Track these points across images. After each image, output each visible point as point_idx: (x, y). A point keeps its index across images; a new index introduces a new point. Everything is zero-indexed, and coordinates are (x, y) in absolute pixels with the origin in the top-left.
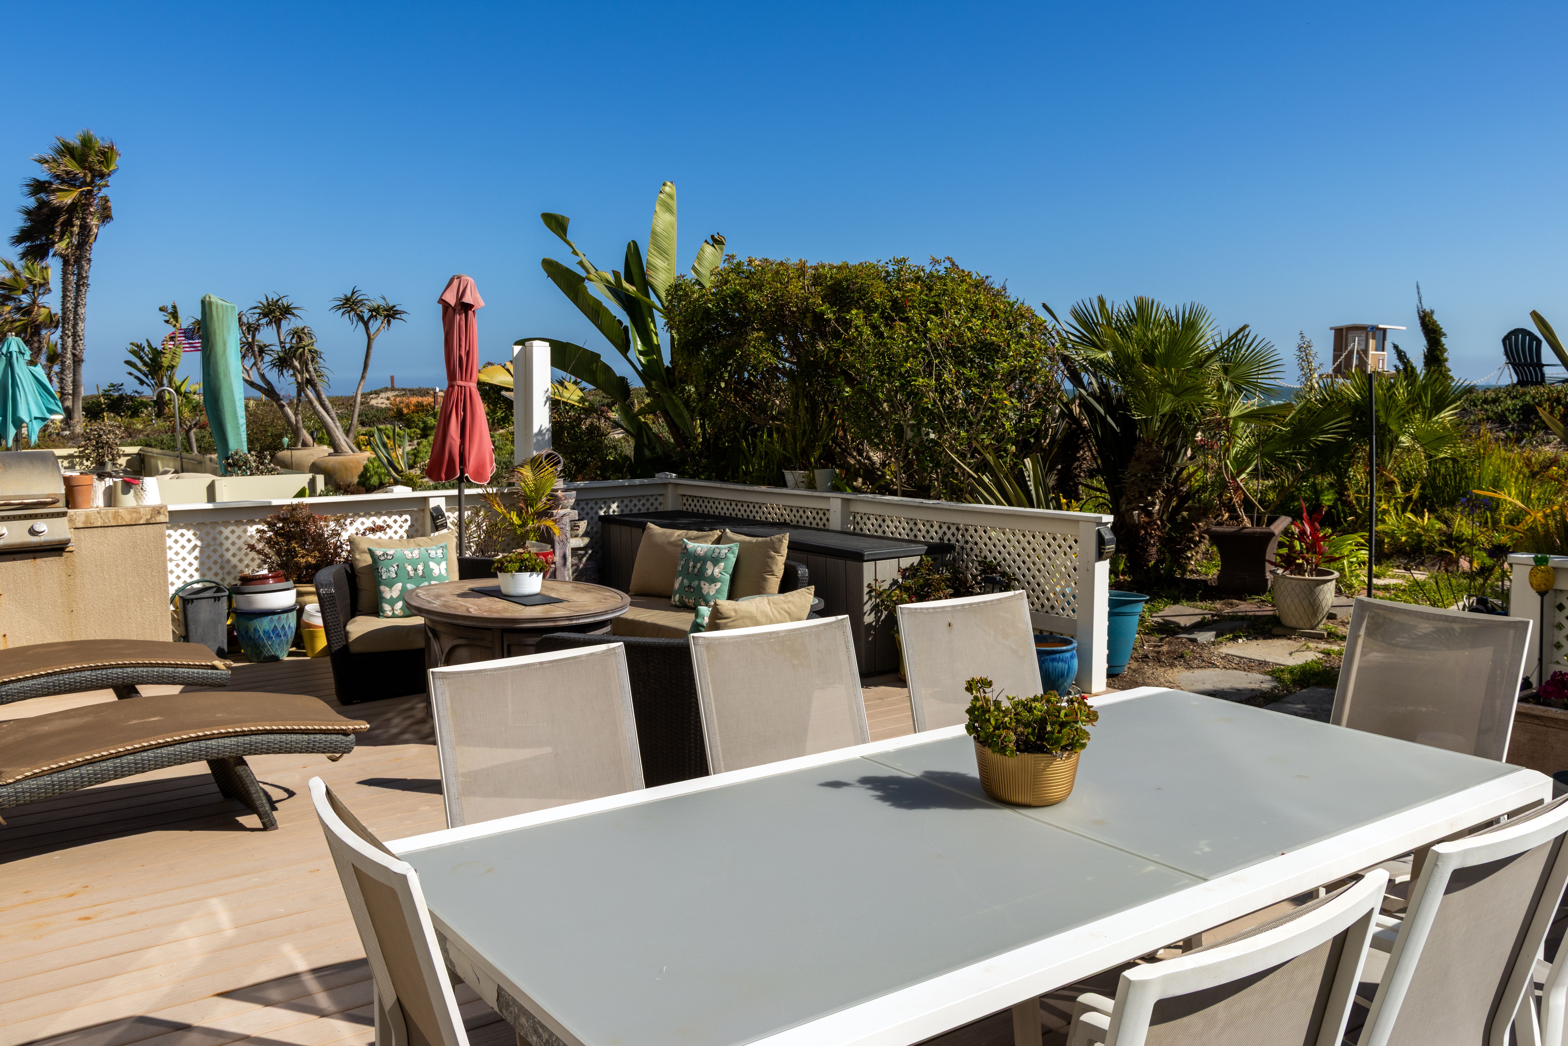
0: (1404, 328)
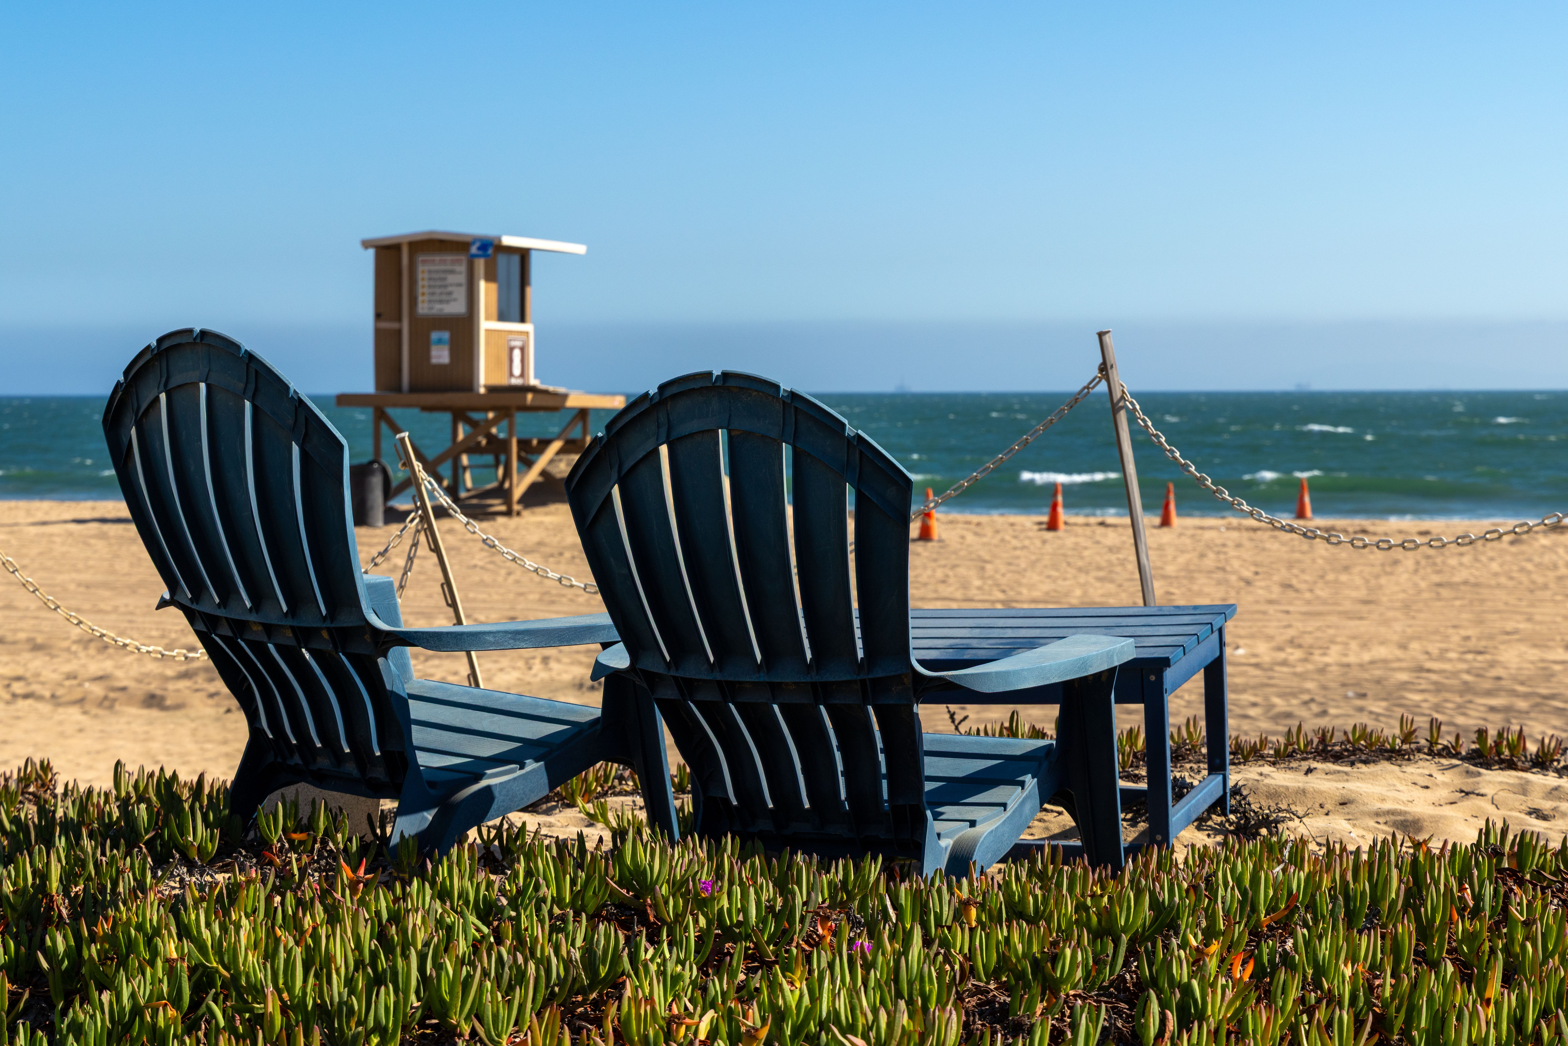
0: (580, 249)
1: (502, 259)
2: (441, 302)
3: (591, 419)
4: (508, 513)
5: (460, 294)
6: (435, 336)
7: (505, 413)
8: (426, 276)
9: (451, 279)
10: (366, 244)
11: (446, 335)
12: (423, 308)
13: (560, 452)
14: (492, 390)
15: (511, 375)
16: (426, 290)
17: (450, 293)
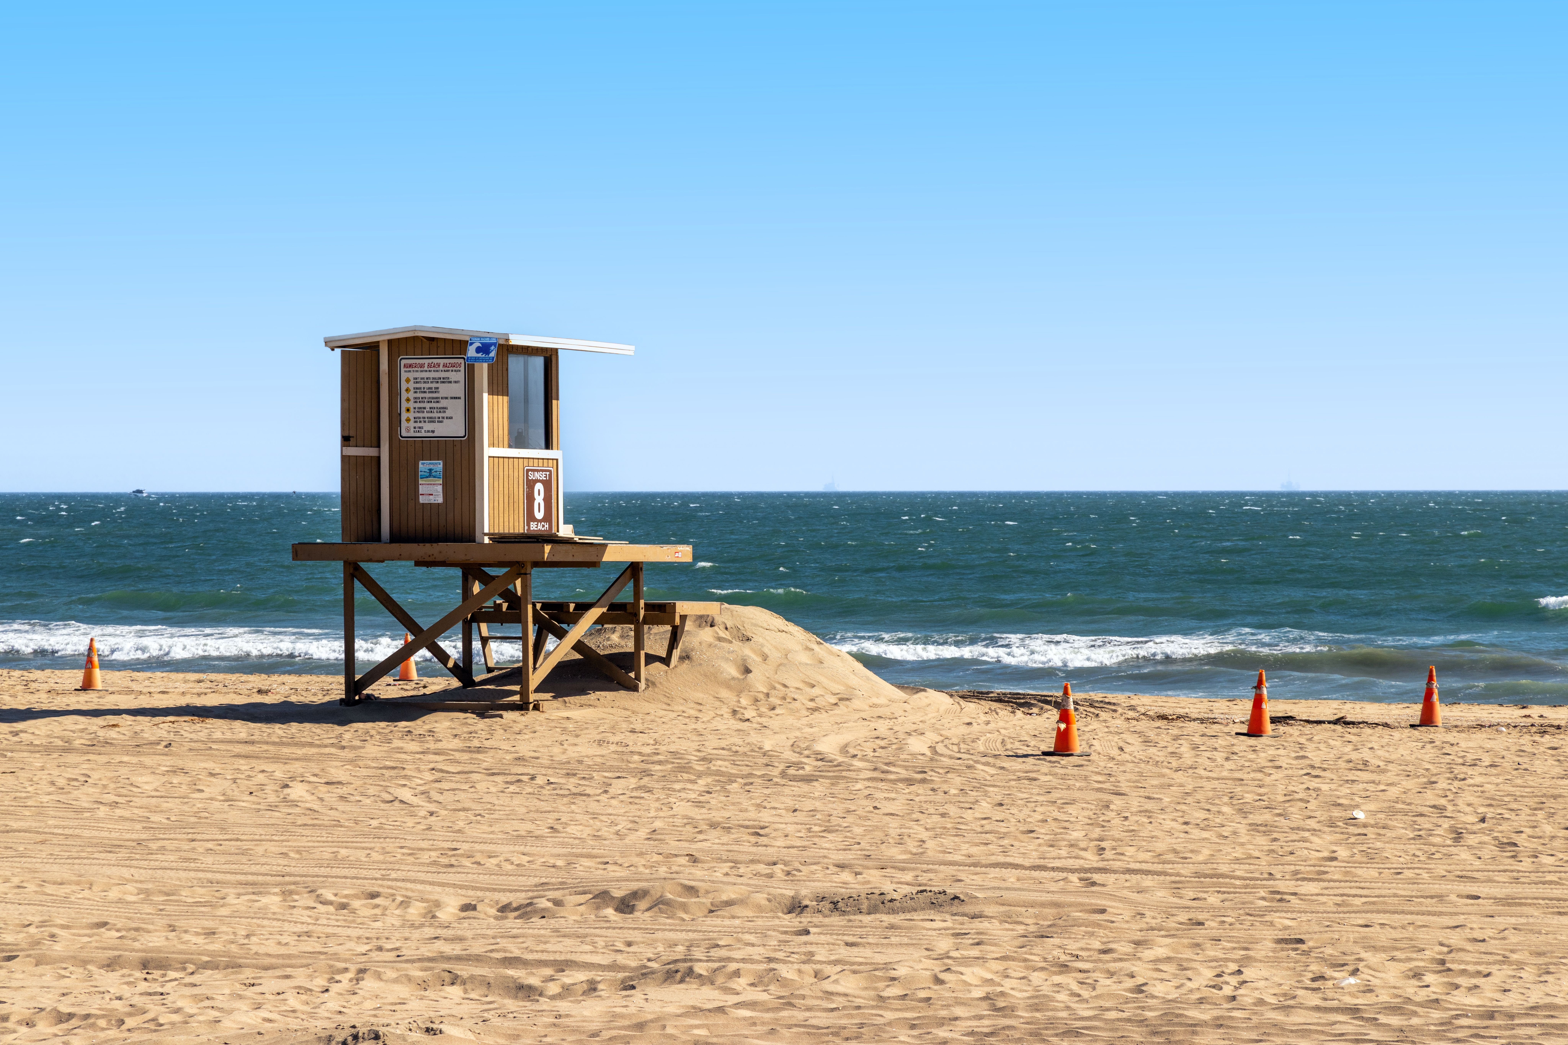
1: (515, 363)
2: (432, 420)
3: (644, 576)
4: (522, 707)
5: (457, 410)
6: (423, 466)
7: (519, 569)
8: (411, 385)
9: (445, 390)
10: (331, 344)
11: (439, 466)
12: (407, 429)
13: (600, 621)
14: (500, 539)
15: (531, 517)
16: (411, 405)
17: (445, 408)
